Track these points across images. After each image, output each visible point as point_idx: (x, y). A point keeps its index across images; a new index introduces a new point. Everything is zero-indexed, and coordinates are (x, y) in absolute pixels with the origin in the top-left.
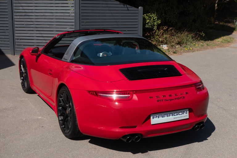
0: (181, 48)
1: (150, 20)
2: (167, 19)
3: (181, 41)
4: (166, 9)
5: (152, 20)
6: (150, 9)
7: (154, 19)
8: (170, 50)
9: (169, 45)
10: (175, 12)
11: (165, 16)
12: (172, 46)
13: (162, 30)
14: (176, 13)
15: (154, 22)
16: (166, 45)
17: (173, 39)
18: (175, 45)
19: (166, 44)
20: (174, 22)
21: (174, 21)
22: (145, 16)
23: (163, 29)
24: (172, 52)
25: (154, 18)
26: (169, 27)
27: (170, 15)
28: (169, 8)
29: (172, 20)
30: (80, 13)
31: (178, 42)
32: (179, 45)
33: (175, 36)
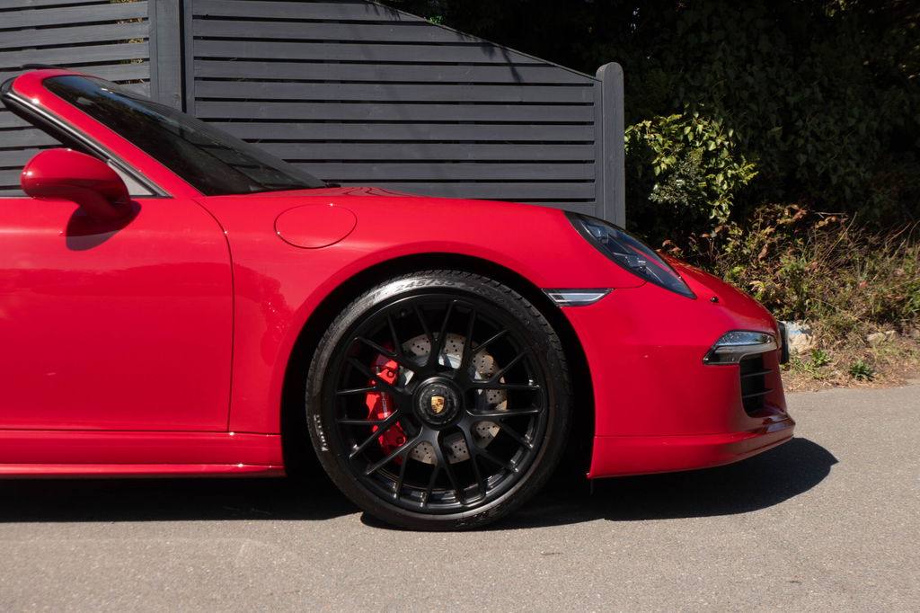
0: (906, 343)
1: (682, 155)
2: (802, 158)
3: (902, 303)
4: (792, 100)
5: (696, 157)
6: (682, 90)
7: (707, 155)
8: (828, 353)
9: (823, 322)
10: (852, 122)
11: (784, 139)
12: (843, 330)
13: (768, 230)
14: (862, 127)
15: (709, 171)
16: (796, 327)
17: (849, 288)
18: (865, 327)
19: (802, 317)
20: (851, 179)
21: (848, 174)
22: (643, 130)
23: (773, 224)
24: (839, 366)
25: (706, 144)
26: (816, 206)
27: (818, 139)
28: (808, 92)
29: (835, 169)
30: (189, 97)
31: (879, 308)
32: (887, 325)
33: (858, 267)
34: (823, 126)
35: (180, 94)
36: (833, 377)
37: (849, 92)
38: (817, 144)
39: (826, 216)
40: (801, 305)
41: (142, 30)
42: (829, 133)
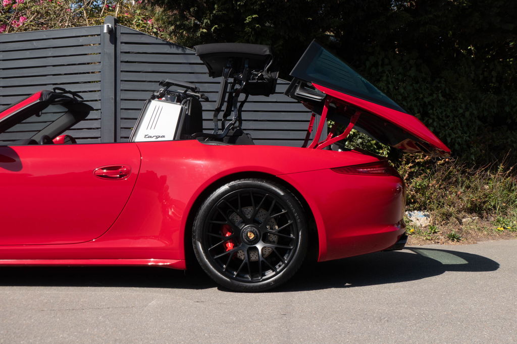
0: (485, 223)
3: (484, 203)
4: (426, 100)
8: (438, 227)
9: (435, 212)
10: (461, 111)
12: (447, 216)
13: (410, 165)
14: (467, 114)
16: (421, 213)
17: (454, 195)
18: (460, 215)
19: (425, 208)
20: (459, 140)
21: (458, 137)
23: (413, 162)
24: (442, 234)
27: (441, 120)
28: (435, 96)
29: (450, 135)
30: (118, 99)
31: (469, 205)
32: (474, 214)
33: (460, 185)
34: (444, 113)
35: (114, 97)
36: (438, 239)
37: (460, 95)
38: (440, 122)
39: (443, 158)
40: (425, 203)
41: (97, 68)
42: (448, 117)
